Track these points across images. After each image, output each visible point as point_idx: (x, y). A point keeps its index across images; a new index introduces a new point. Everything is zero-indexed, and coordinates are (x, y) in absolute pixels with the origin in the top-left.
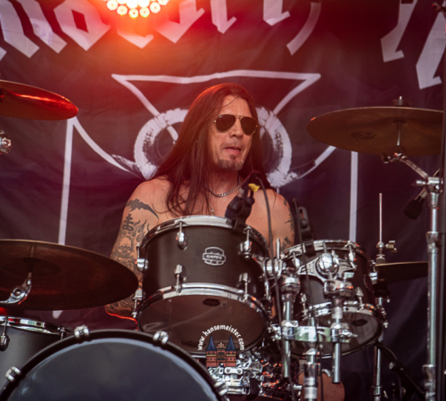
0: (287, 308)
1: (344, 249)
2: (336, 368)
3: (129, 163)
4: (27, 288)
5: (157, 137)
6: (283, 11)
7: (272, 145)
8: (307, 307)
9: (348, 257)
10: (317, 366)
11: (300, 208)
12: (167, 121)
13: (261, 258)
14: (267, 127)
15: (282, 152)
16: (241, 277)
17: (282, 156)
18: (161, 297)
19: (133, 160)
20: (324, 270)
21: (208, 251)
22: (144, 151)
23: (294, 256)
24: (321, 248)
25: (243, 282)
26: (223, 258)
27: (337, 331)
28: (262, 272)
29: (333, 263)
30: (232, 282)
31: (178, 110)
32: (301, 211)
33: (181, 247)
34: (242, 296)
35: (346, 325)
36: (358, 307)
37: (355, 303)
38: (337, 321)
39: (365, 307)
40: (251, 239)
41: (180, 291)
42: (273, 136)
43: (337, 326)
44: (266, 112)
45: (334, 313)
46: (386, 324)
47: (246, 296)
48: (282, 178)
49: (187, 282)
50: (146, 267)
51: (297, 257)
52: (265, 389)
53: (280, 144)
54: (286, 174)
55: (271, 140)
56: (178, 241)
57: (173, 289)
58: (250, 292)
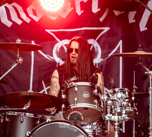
0: (109, 110)
1: (125, 91)
2: (124, 128)
3: (52, 58)
4: (29, 105)
5: (60, 49)
6: (98, 8)
7: (95, 50)
8: (114, 109)
9: (126, 93)
10: (118, 128)
11: (111, 79)
12: (63, 44)
13: (100, 95)
14: (94, 45)
15: (98, 52)
16: (94, 101)
17: (98, 54)
18: (70, 108)
19: (53, 56)
20: (119, 98)
21: (85, 93)
22: (56, 53)
23: (109, 93)
24: (118, 91)
25: (95, 103)
26: (89, 96)
27: (124, 117)
28: (100, 99)
29: (122, 96)
30: (92, 102)
31: (66, 40)
32: (111, 80)
33: (76, 92)
34: (95, 107)
35: (126, 115)
36: (129, 109)
37: (129, 107)
38: (124, 114)
39: (132, 109)
40: (97, 89)
41: (76, 106)
42: (95, 47)
43: (124, 116)
44: (94, 40)
45: (123, 111)
46: (137, 113)
47: (96, 107)
48: (98, 60)
49: (79, 103)
50: (65, 98)
51: (111, 94)
52: (98, 133)
53: (97, 50)
54: (99, 59)
55: (95, 49)
56: (75, 90)
57: (74, 105)
58: (97, 106)
